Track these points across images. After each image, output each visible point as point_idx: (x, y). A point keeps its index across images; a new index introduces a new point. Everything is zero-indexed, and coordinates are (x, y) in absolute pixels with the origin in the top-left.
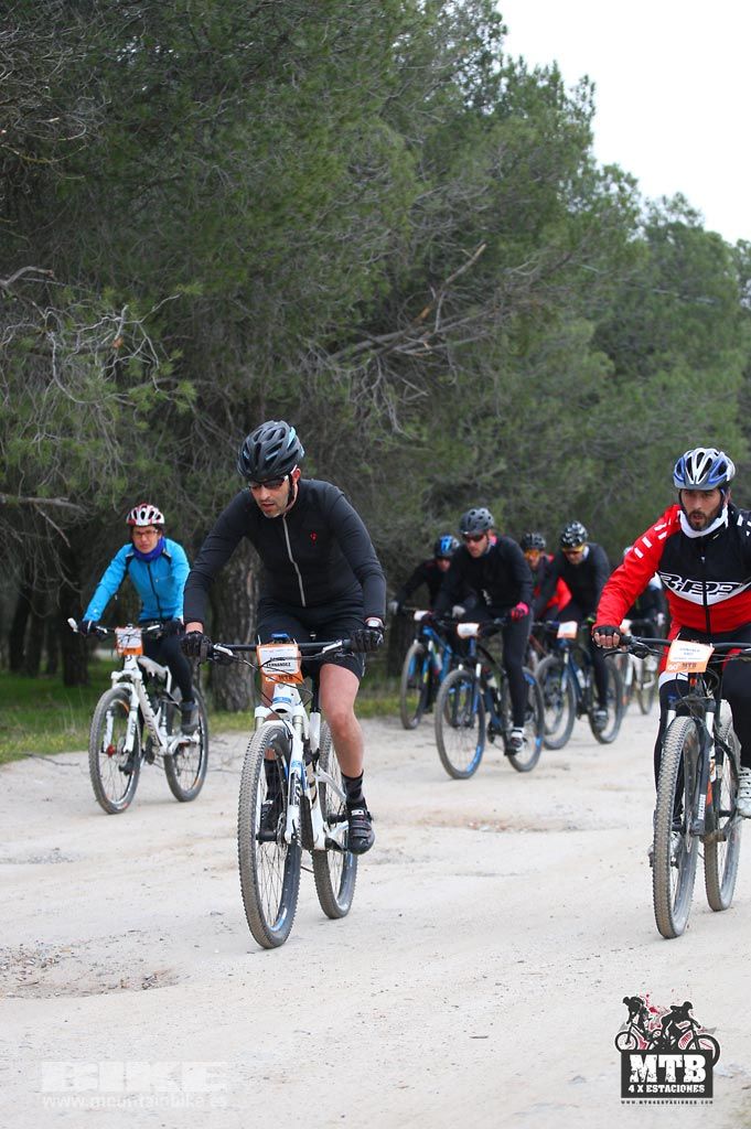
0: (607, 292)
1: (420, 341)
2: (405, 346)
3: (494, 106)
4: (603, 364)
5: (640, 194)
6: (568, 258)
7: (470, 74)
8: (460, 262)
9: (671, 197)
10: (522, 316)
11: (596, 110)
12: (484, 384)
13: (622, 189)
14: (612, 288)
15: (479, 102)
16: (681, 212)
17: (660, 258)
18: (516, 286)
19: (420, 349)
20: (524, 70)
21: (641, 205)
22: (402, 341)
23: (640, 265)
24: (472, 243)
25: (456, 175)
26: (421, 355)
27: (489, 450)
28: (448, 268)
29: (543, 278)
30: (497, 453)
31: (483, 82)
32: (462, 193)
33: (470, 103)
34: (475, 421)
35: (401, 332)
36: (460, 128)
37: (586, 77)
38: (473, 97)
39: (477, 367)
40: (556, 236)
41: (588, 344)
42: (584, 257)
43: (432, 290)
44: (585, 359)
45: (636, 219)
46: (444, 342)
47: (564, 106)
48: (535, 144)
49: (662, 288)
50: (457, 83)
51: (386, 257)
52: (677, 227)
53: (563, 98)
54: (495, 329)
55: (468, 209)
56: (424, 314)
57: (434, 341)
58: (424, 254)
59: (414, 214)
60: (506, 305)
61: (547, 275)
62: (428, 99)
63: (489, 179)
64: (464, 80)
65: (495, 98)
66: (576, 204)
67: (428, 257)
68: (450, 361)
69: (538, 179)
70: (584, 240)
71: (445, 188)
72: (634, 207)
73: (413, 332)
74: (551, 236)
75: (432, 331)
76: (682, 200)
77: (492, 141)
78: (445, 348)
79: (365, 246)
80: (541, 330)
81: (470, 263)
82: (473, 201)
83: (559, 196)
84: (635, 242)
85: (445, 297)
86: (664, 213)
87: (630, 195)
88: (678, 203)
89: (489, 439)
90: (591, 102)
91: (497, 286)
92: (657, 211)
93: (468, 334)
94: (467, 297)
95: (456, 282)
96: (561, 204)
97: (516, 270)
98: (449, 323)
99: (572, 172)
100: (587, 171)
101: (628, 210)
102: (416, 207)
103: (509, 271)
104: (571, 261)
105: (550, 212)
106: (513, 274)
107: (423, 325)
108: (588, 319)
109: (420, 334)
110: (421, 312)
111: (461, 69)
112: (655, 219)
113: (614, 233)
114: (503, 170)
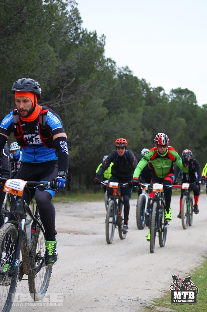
0: (107, 92)
1: (57, 103)
2: (53, 105)
3: (79, 41)
4: (105, 110)
5: (116, 66)
6: (97, 82)
7: (73, 32)
8: (68, 83)
9: (124, 67)
10: (84, 97)
11: (106, 43)
12: (74, 115)
13: (112, 65)
14: (108, 90)
15: (74, 40)
16: (127, 71)
17: (121, 83)
18: (83, 89)
19: (57, 106)
20: (87, 32)
21: (117, 69)
22: (52, 103)
23: (116, 85)
24: (72, 78)
25: (68, 60)
26: (57, 107)
27: (75, 133)
28: (65, 84)
29: (90, 87)
30: (77, 134)
31: (76, 35)
32: (69, 64)
33: (72, 40)
34: (71, 125)
35: (52, 101)
36: (69, 47)
37: (103, 35)
38: (73, 39)
39: (72, 111)
40: (94, 76)
41: (102, 105)
42: (101, 82)
43: (61, 90)
44: (101, 109)
45: (115, 73)
46: (63, 104)
47: (97, 42)
48: (89, 52)
49: (122, 91)
50: (69, 35)
51: (49, 81)
52: (126, 75)
53: (97, 40)
54: (77, 100)
55: (71, 69)
56: (58, 96)
57: (61, 103)
58: (59, 81)
59: (56, 70)
60: (80, 94)
61: (91, 87)
62: (61, 39)
63: (77, 60)
64: (70, 34)
65: (79, 39)
66: (99, 68)
67: (60, 81)
68: (65, 109)
69: (89, 62)
70: (101, 78)
71: (65, 63)
72: (115, 69)
73: (55, 101)
74: (93, 76)
75: (60, 100)
76: (128, 68)
77: (78, 50)
78: (64, 106)
79: (43, 77)
80: (89, 101)
81: (71, 83)
82: (72, 67)
83: (95, 66)
84: (115, 79)
85: (64, 92)
86: (123, 71)
87: (114, 66)
88: (126, 68)
89: (75, 130)
90: (104, 41)
91: (78, 89)
92: (121, 71)
93: (70, 102)
94: (70, 92)
95: (67, 88)
96: (96, 68)
97: (83, 85)
98: (65, 99)
99: (99, 60)
100: (102, 60)
101: (113, 70)
102: (57, 67)
103: (81, 85)
104: (98, 83)
105: (93, 70)
106: (83, 86)
107: (58, 99)
108: (102, 98)
109: (57, 102)
110: (58, 95)
111: (70, 31)
112: (120, 72)
113: (109, 76)
114: (80, 59)
